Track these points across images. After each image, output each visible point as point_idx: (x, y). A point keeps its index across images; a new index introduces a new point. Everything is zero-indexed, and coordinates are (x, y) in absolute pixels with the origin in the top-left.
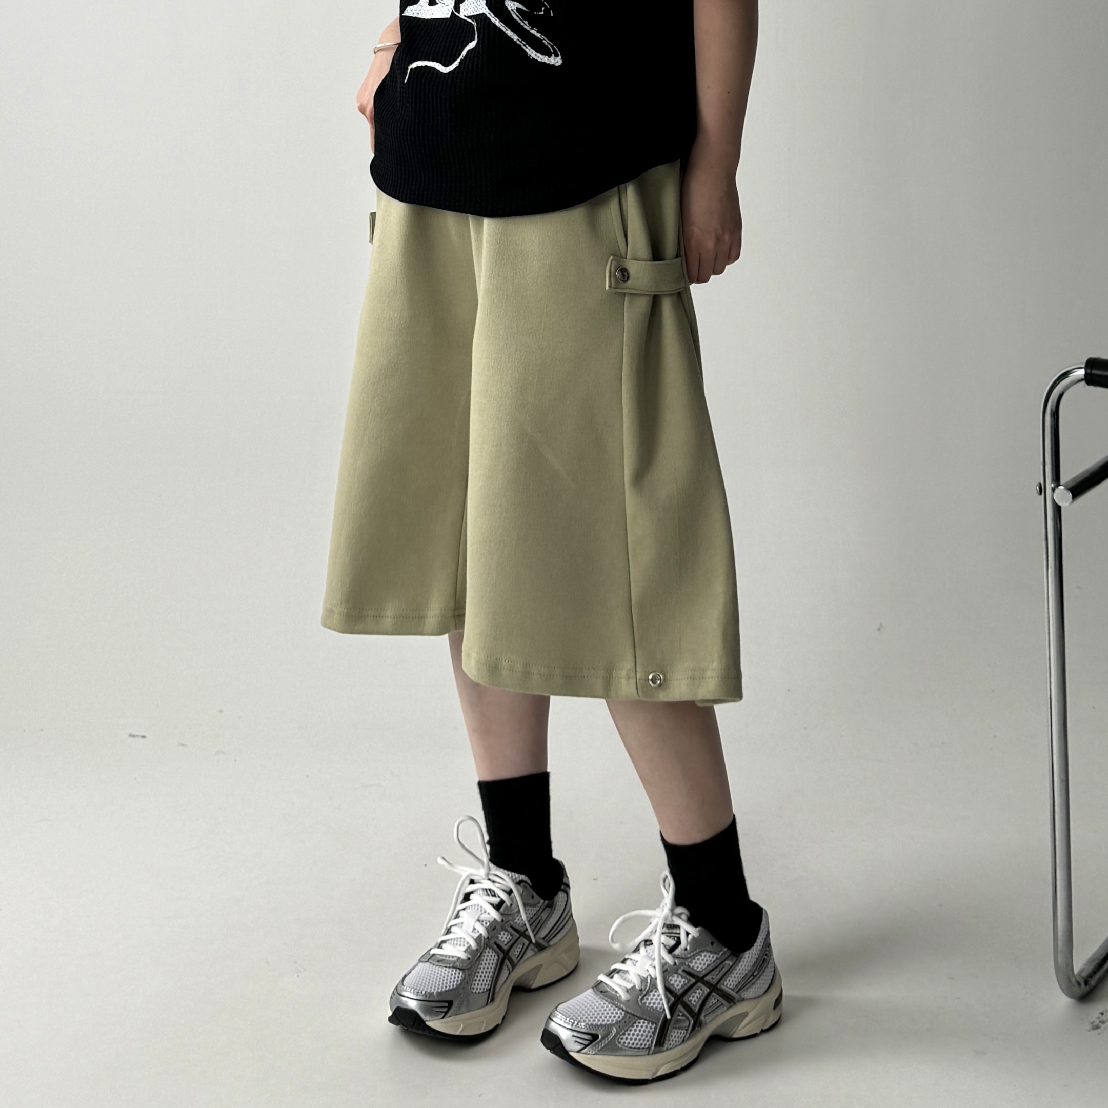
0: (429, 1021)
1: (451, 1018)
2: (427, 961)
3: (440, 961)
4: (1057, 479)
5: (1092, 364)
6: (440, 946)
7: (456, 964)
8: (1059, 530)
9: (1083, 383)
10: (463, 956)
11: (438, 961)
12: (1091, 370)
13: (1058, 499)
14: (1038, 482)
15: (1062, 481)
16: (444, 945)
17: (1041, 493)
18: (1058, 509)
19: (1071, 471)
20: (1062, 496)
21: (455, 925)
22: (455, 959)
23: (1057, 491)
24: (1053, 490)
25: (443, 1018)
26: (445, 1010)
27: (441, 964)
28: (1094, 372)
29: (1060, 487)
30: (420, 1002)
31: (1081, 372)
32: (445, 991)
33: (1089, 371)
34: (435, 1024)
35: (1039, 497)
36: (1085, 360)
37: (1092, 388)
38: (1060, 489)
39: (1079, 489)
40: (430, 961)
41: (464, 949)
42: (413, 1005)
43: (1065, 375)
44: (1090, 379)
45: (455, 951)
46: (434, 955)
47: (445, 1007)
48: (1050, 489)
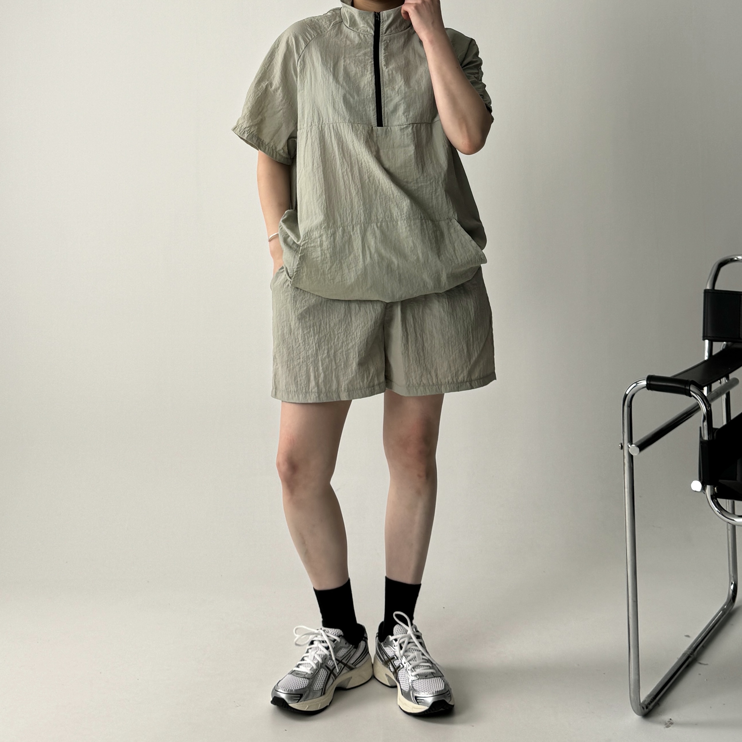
0: (290, 704)
3: (298, 674)
4: (630, 441)
5: (650, 378)
6: (298, 667)
7: (306, 676)
8: (632, 468)
9: (646, 389)
10: (310, 672)
13: (631, 451)
14: (620, 442)
15: (634, 442)
16: (300, 666)
17: (622, 448)
18: (631, 456)
20: (634, 450)
21: (306, 657)
22: (305, 674)
24: (629, 447)
26: (299, 698)
27: (298, 676)
28: (652, 383)
30: (286, 695)
31: (644, 383)
32: (300, 689)
33: (648, 382)
34: (294, 705)
36: (646, 377)
38: (633, 447)
39: (643, 446)
40: (293, 674)
41: (310, 668)
42: (283, 696)
44: (649, 387)
45: (306, 669)
46: (294, 670)
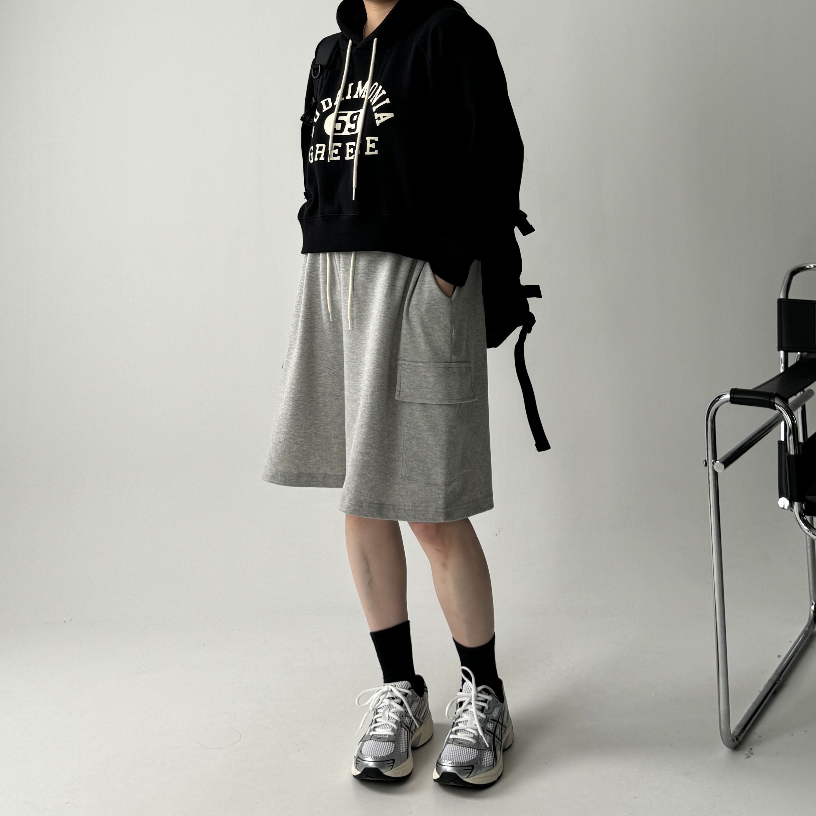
0: (385, 772)
1: (395, 768)
2: (371, 739)
3: (379, 738)
4: (715, 458)
5: (734, 392)
6: (374, 730)
7: (389, 739)
8: (717, 486)
9: (729, 403)
10: (391, 733)
11: (378, 739)
12: (733, 395)
13: (716, 468)
14: (705, 459)
15: (718, 458)
16: (376, 729)
17: (706, 466)
18: (716, 474)
19: (723, 452)
20: (719, 466)
21: (378, 718)
22: (387, 736)
23: (715, 464)
24: (713, 463)
25: (391, 769)
26: (392, 764)
27: (380, 740)
28: (735, 396)
29: (717, 462)
30: (375, 763)
31: (727, 396)
32: (389, 754)
33: (732, 396)
34: (389, 773)
35: (706, 467)
36: (730, 390)
37: (734, 405)
38: (718, 463)
39: (728, 462)
40: (372, 738)
41: (391, 729)
42: (371, 765)
43: (719, 397)
44: (733, 401)
45: (385, 732)
46: (373, 735)
47: (391, 763)
48: (711, 463)
